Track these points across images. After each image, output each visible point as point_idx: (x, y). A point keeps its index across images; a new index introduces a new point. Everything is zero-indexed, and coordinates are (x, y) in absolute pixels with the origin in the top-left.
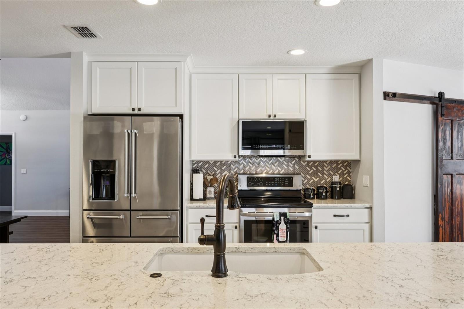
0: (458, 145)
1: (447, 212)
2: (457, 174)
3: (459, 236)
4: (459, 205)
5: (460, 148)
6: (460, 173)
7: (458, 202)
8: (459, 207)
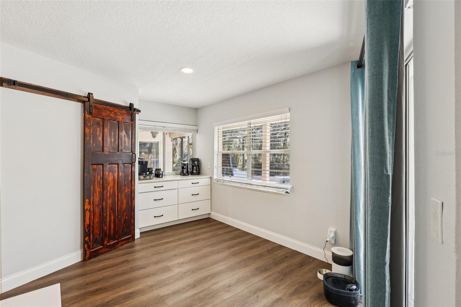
0: (110, 140)
1: (96, 197)
2: (108, 164)
3: (112, 214)
4: (112, 189)
5: (113, 143)
6: (113, 163)
7: (110, 187)
8: (112, 191)
